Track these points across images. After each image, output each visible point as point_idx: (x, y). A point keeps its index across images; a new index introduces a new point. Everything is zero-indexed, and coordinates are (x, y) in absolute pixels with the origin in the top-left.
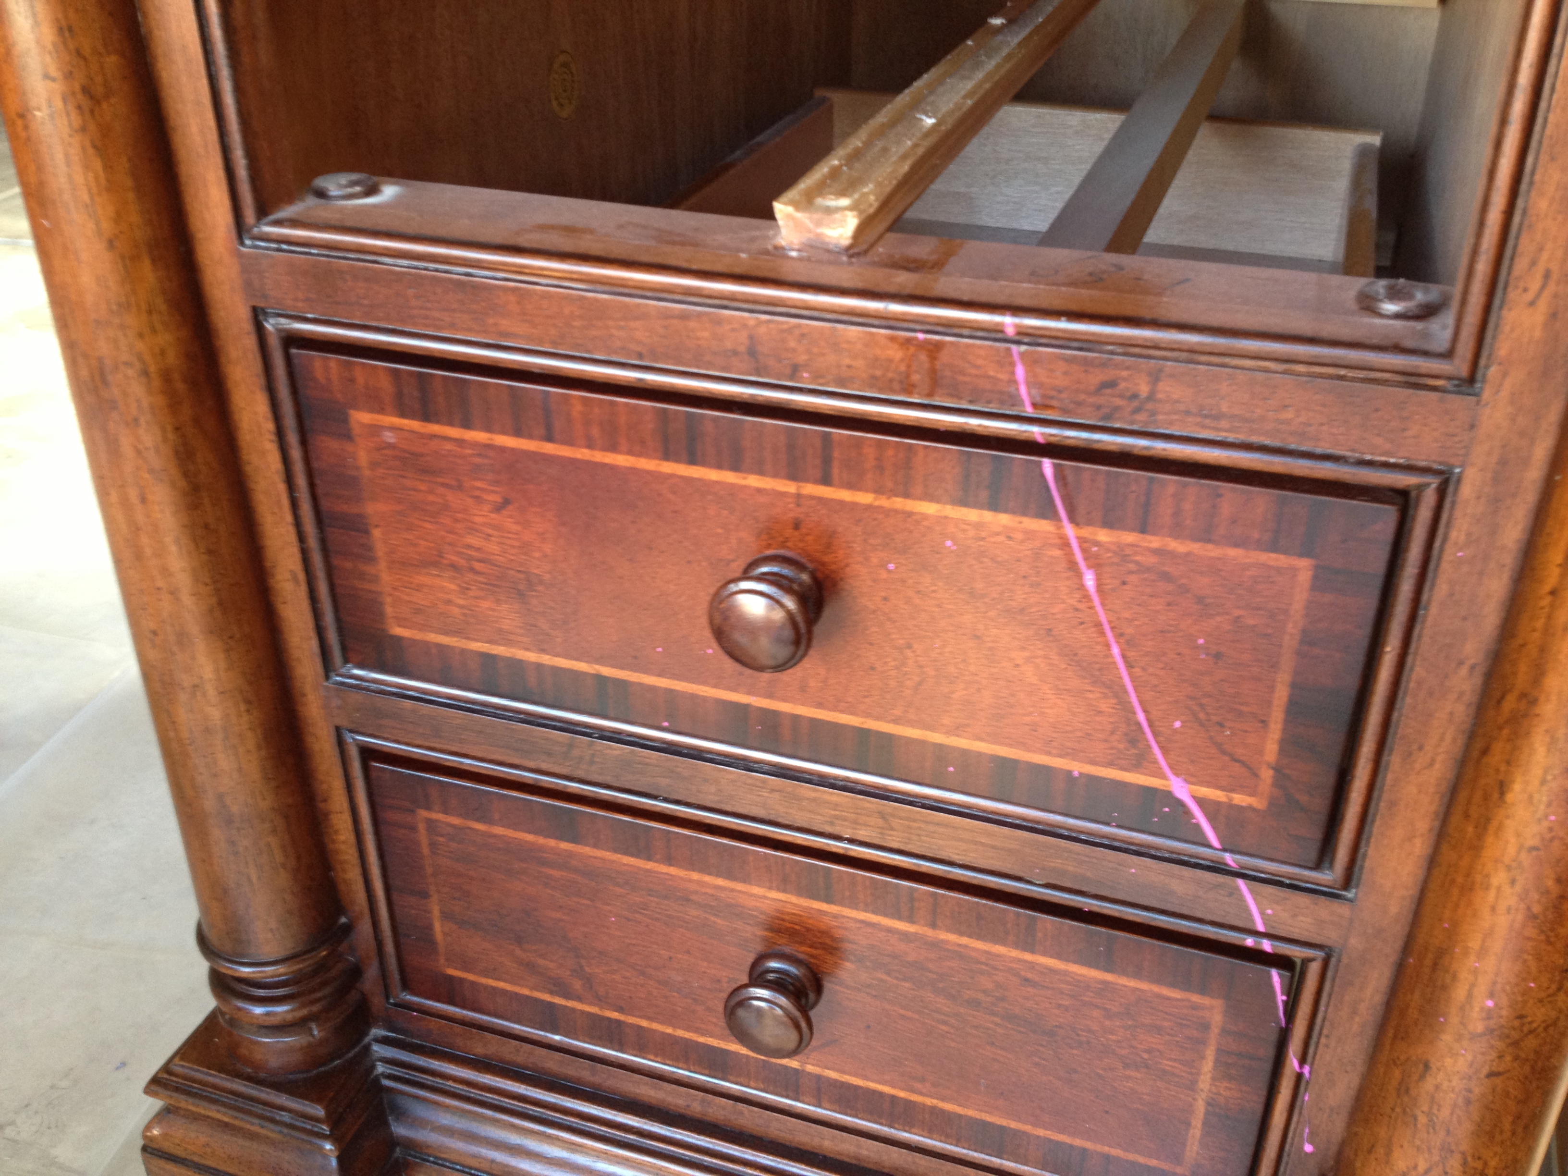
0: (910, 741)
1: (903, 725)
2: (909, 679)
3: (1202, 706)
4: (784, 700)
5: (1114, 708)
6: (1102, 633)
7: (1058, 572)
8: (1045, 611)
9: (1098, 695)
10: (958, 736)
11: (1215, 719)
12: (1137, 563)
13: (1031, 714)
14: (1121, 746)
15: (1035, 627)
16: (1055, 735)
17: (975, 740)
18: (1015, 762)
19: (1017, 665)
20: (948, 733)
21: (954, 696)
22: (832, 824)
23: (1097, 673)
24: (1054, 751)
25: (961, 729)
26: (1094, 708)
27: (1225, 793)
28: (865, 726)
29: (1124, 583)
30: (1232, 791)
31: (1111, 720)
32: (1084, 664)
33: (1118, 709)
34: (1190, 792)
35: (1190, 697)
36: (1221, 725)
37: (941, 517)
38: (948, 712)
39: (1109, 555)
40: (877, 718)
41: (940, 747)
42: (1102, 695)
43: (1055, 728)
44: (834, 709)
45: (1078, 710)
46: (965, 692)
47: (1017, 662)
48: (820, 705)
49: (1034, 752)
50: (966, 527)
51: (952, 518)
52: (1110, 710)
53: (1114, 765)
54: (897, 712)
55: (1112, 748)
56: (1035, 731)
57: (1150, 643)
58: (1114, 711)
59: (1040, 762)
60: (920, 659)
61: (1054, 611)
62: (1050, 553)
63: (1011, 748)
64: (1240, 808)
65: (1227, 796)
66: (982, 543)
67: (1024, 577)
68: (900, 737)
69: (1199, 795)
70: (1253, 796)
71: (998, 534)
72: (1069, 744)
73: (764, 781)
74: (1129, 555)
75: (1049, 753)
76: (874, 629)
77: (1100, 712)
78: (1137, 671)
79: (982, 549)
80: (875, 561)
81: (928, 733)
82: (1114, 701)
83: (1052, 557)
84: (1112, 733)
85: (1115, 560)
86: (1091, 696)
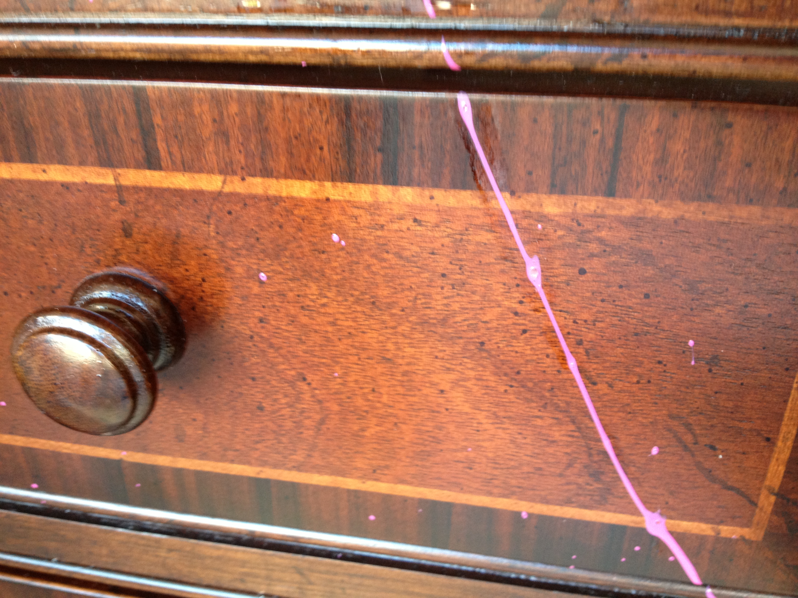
0: (317, 489)
1: (306, 471)
2: (309, 418)
3: (688, 426)
4: (161, 453)
5: (570, 436)
6: (554, 343)
7: (488, 264)
8: (475, 318)
9: (551, 421)
10: (377, 480)
11: (705, 440)
12: (601, 241)
13: (465, 448)
14: (580, 481)
15: (461, 341)
16: (496, 472)
17: (396, 483)
18: (449, 506)
19: (442, 391)
20: (364, 477)
21: (367, 434)
22: (242, 581)
23: (547, 394)
24: (495, 491)
25: (378, 471)
26: (544, 438)
27: (710, 526)
28: (263, 476)
29: (582, 272)
30: (721, 522)
31: (568, 450)
32: (530, 385)
33: (577, 437)
34: (667, 528)
35: (671, 416)
36: (713, 448)
37: (318, 200)
38: (362, 452)
39: (560, 233)
40: (275, 466)
41: (356, 493)
42: (555, 421)
43: (496, 463)
44: (222, 459)
45: (524, 441)
46: (378, 428)
47: (442, 388)
48: (203, 456)
49: (471, 492)
50: (356, 212)
51: (335, 201)
52: (565, 438)
53: (572, 502)
54: (299, 457)
55: (568, 484)
56: (471, 469)
57: (620, 350)
58: (570, 439)
59: (480, 504)
60: (317, 392)
61: (485, 319)
62: (478, 238)
63: (443, 490)
64: (728, 541)
65: (713, 528)
66: (379, 233)
67: (443, 275)
68: (307, 486)
69: (679, 530)
70: (748, 527)
71: (401, 218)
72: (514, 482)
73: (157, 541)
74: (589, 232)
75: (490, 494)
76: (254, 360)
77: (553, 442)
78: (603, 388)
79: (381, 241)
80: (239, 270)
81: (340, 479)
82: (572, 427)
83: (478, 244)
84: (570, 465)
85: (569, 240)
86: (539, 422)
